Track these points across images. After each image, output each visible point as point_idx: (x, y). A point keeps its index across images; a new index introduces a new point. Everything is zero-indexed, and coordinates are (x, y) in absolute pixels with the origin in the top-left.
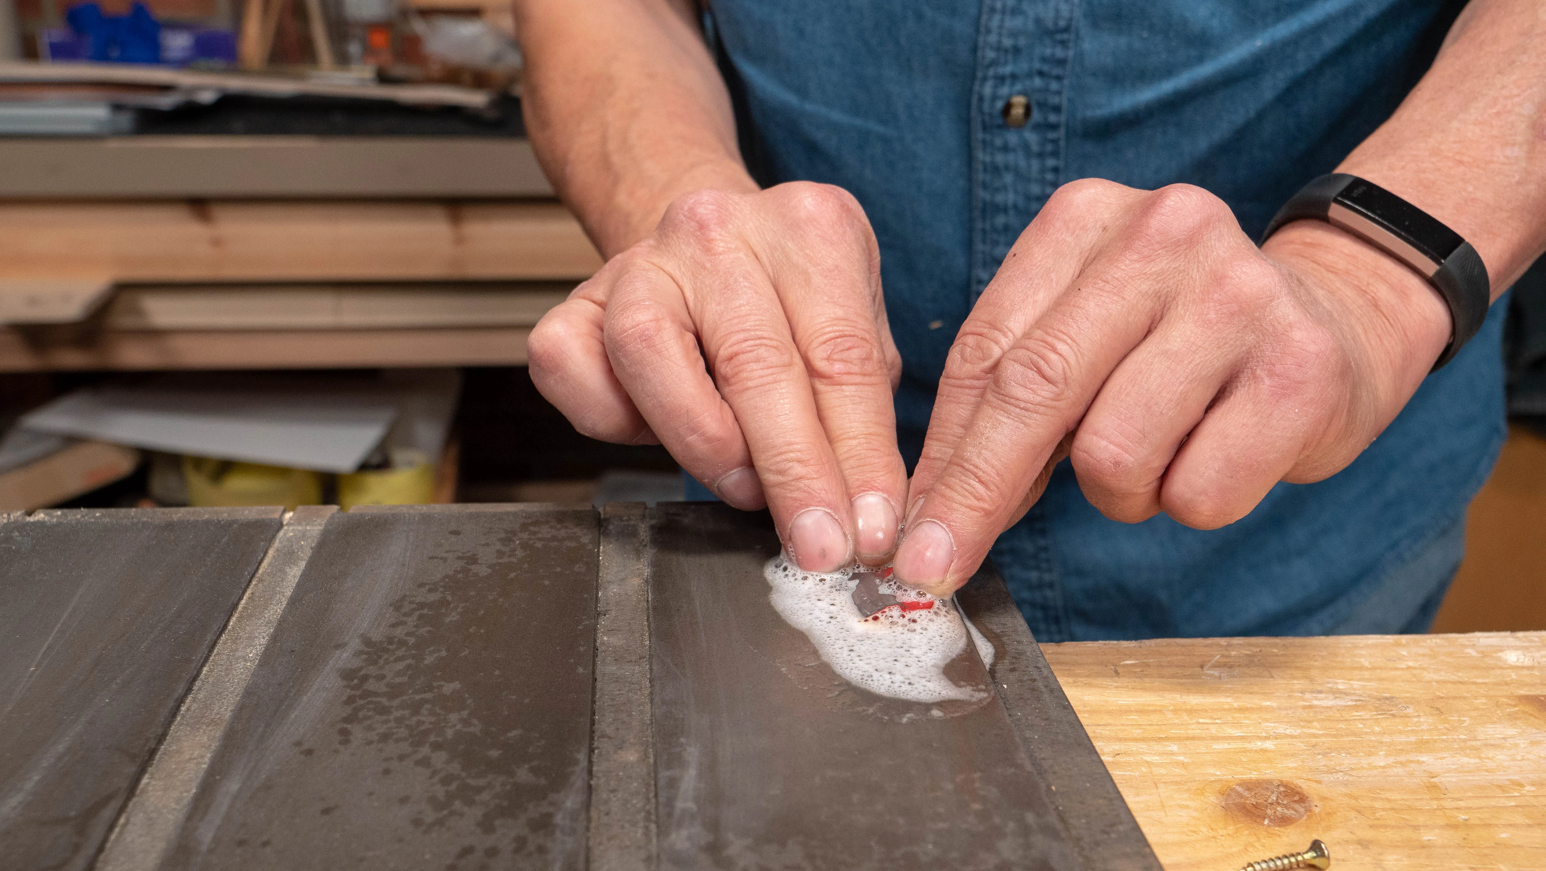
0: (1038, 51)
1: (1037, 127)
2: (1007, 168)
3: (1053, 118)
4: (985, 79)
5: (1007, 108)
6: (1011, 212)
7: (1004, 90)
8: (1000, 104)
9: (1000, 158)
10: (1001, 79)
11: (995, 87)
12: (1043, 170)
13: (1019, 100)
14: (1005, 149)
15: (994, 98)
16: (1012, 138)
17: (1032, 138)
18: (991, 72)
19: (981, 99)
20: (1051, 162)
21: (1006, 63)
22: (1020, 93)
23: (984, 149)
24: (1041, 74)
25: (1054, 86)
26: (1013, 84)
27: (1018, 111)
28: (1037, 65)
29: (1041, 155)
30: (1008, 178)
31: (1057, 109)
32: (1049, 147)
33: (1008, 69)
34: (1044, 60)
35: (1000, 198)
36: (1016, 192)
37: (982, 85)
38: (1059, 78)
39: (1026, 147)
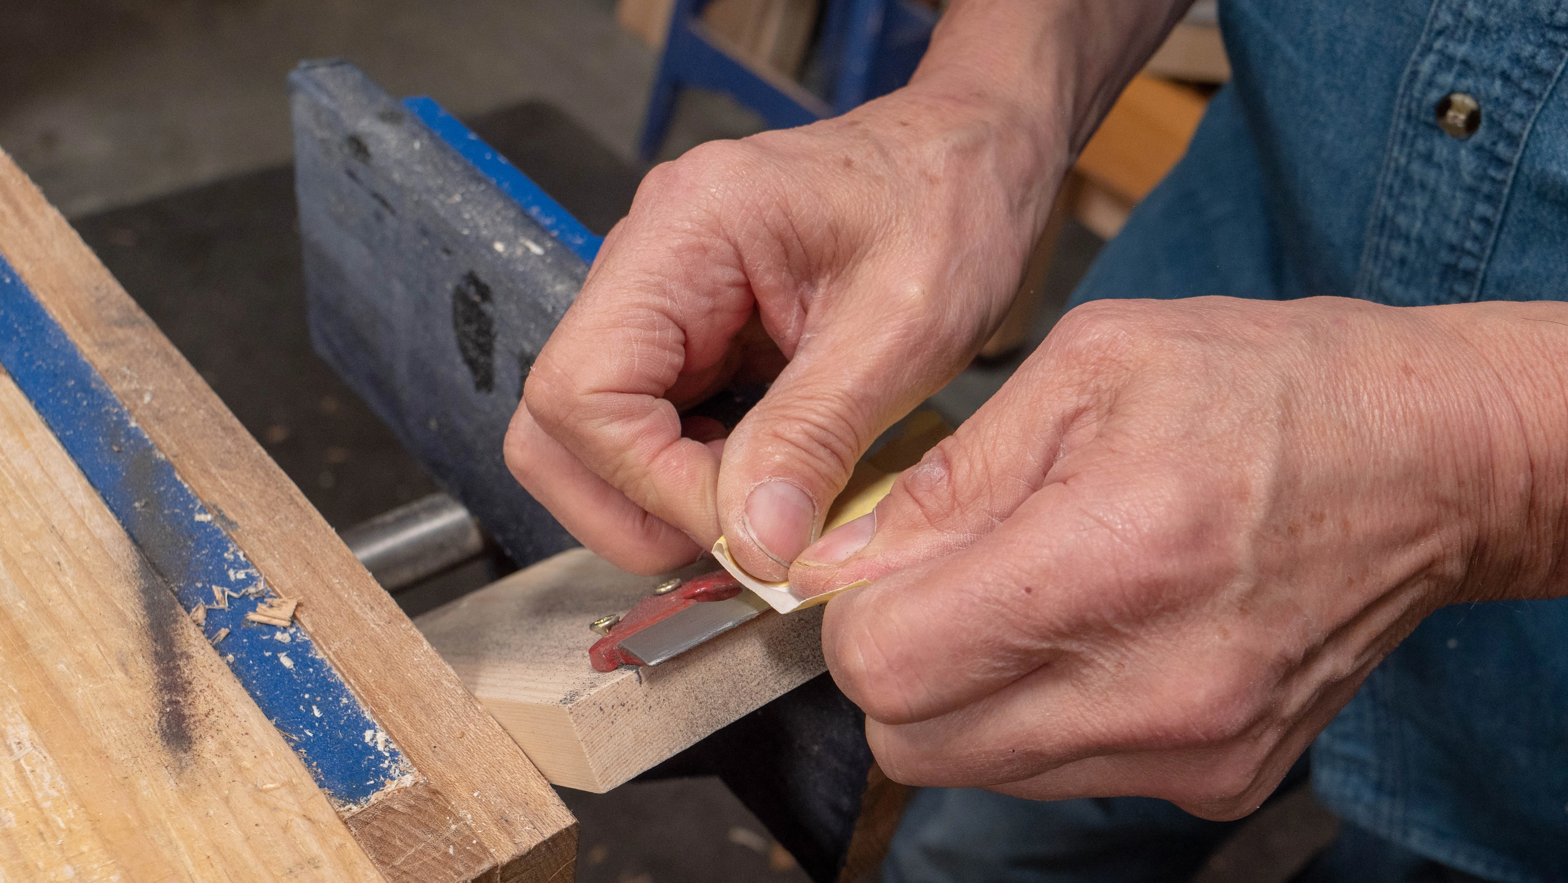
0: (1513, 42)
1: (1479, 149)
2: (1423, 186)
3: (1502, 149)
4: (1428, 49)
5: (1444, 106)
6: (1414, 245)
7: (1447, 79)
8: (1434, 96)
9: (1416, 168)
10: (1447, 61)
11: (1438, 67)
12: (1469, 213)
13: (1464, 102)
14: (1428, 158)
15: (1430, 84)
16: (1442, 150)
17: (1467, 161)
18: (1438, 45)
19: (1415, 74)
20: (1482, 209)
21: (1462, 41)
22: (1467, 92)
23: (1402, 143)
24: (1505, 77)
25: (1519, 105)
26: (1460, 75)
27: (1457, 117)
28: (1504, 64)
29: (1472, 191)
30: (1420, 201)
31: (1512, 139)
32: (1486, 187)
33: (1461, 51)
34: (1516, 60)
35: (1402, 220)
36: (1426, 222)
37: (1423, 55)
38: (1529, 95)
39: (1455, 169)
